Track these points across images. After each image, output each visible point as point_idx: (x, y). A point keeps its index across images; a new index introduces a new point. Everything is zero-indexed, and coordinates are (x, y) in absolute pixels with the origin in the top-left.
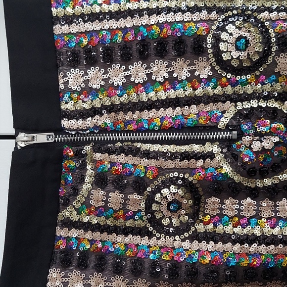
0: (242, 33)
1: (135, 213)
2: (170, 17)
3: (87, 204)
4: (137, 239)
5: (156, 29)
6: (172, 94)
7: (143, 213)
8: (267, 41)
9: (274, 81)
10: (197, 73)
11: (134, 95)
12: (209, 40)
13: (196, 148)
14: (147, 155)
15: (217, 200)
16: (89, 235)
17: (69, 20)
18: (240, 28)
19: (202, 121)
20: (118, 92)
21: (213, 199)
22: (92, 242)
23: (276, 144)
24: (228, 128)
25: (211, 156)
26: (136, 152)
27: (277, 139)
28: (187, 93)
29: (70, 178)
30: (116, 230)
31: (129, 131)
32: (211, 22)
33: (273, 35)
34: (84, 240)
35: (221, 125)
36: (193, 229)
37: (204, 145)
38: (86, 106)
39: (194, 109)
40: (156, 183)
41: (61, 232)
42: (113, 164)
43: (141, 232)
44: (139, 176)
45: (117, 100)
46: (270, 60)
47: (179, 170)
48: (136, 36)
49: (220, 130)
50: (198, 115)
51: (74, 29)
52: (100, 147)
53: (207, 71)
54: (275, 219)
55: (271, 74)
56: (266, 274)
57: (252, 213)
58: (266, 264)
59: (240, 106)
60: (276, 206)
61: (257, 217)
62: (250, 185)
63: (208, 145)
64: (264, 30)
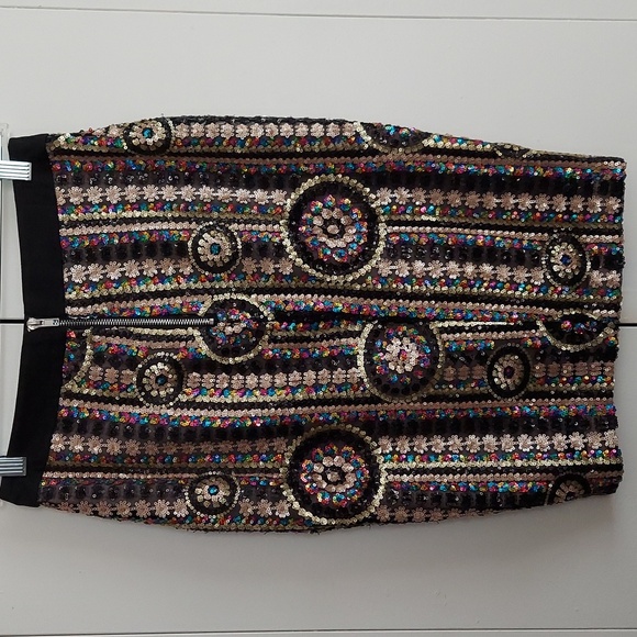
0: (214, 241)
1: (128, 386)
2: (158, 226)
3: (86, 378)
4: (130, 409)
5: (147, 236)
6: (161, 287)
7: (134, 387)
8: (234, 248)
9: (242, 278)
10: (181, 271)
11: (128, 287)
12: (190, 244)
13: (182, 332)
14: (139, 337)
15: (198, 375)
16: (88, 405)
17: (73, 224)
18: (214, 237)
19: (184, 310)
20: (114, 285)
21: (194, 374)
22: (90, 411)
23: (244, 329)
24: (207, 315)
25: (192, 338)
26: (129, 335)
27: (243, 325)
28: (172, 287)
29: (72, 356)
30: (111, 401)
31: (124, 318)
32: (190, 231)
33: (240, 243)
34: (85, 410)
35: (201, 313)
36: (177, 399)
37: (186, 329)
38: (87, 296)
39: (179, 300)
40: (146, 360)
41: (63, 402)
42: (109, 345)
43: (134, 402)
44: (131, 355)
45: (114, 292)
46: (238, 261)
47: (165, 350)
48: (130, 239)
49: (200, 317)
50: (182, 305)
51: (77, 232)
52: (98, 330)
53: (188, 269)
54: (244, 390)
55: (239, 273)
56: (234, 433)
57: (226, 385)
58: (233, 424)
59: (216, 298)
60: (245, 379)
61: (230, 388)
62: (224, 362)
63: (190, 329)
64: (232, 238)
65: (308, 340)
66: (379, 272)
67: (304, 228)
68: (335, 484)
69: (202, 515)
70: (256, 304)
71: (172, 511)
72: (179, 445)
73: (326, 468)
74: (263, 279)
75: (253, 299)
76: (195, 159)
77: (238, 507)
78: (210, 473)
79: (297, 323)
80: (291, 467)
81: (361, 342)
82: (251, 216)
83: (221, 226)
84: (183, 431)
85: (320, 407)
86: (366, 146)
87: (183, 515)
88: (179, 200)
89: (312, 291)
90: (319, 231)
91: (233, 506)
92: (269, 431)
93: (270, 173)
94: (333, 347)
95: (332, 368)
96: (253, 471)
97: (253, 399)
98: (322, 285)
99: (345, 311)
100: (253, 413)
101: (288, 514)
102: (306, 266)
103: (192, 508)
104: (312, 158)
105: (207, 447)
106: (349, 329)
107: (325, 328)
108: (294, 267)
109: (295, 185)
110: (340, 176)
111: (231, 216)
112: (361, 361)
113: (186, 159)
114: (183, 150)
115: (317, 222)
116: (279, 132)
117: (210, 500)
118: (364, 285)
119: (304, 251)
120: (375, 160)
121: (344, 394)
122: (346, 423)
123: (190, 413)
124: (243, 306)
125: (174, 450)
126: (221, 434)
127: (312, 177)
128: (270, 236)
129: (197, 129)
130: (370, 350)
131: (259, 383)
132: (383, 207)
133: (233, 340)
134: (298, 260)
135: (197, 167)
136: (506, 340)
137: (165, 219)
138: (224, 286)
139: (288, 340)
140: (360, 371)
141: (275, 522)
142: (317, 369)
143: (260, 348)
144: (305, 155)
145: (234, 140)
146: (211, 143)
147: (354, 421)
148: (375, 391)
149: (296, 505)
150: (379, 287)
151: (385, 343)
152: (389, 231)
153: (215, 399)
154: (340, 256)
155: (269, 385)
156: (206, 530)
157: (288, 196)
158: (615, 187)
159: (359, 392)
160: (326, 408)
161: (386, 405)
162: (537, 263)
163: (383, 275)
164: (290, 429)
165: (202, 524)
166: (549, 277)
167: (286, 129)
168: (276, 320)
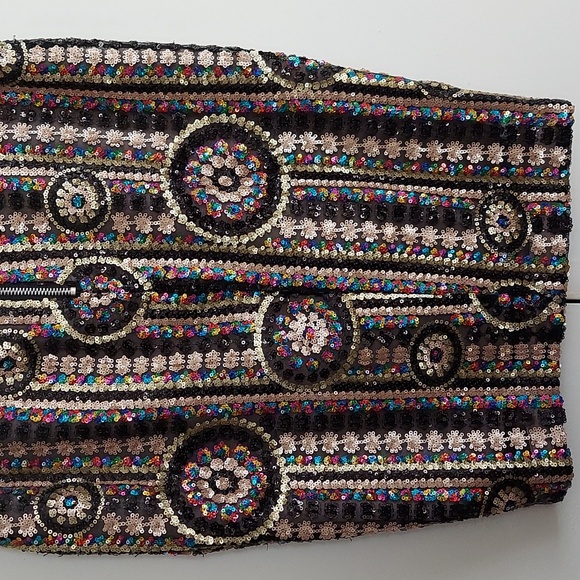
0: (77, 191)
2: (5, 171)
6: (9, 248)
8: (102, 200)
9: (112, 238)
10: (35, 228)
12: (46, 194)
13: (36, 304)
15: (55, 358)
18: (76, 186)
19: (38, 276)
21: (50, 356)
23: (113, 300)
24: (68, 284)
25: (48, 311)
27: (113, 296)
28: (24, 248)
32: (47, 178)
33: (109, 194)
35: (59, 281)
36: (27, 388)
37: (41, 300)
39: (32, 265)
46: (107, 217)
47: (13, 326)
49: (59, 286)
50: (36, 270)
53: (44, 226)
54: (113, 377)
55: (108, 231)
56: (98, 430)
57: (90, 370)
58: (98, 419)
59: (79, 262)
60: (115, 363)
61: (95, 374)
62: (88, 342)
63: (46, 300)
64: (100, 189)
65: (195, 315)
66: (281, 233)
67: (189, 178)
68: (225, 492)
69: (55, 534)
70: (129, 270)
71: (16, 529)
72: (29, 446)
73: (214, 473)
74: (138, 239)
75: (126, 265)
76: (54, 91)
77: (101, 523)
78: (69, 480)
79: (180, 294)
80: (171, 472)
81: (258, 318)
82: (124, 163)
83: (87, 174)
84: (34, 428)
85: (207, 398)
86: (266, 80)
87: (31, 535)
88: (33, 141)
89: (199, 255)
90: (209, 182)
91: (95, 521)
92: (144, 427)
93: (148, 112)
94: (224, 324)
95: (223, 349)
96: (122, 477)
97: (124, 388)
98: (212, 248)
99: (240, 280)
100: (123, 404)
101: (164, 532)
102: (192, 224)
103: (42, 525)
104: (199, 93)
105: (65, 448)
106: (244, 301)
107: (214, 300)
108: (177, 224)
109: (179, 127)
110: (234, 116)
111: (98, 162)
112: (258, 341)
113: (42, 91)
114: (38, 78)
115: (207, 171)
116: (159, 59)
117: (65, 515)
118: (263, 248)
119: (189, 206)
120: (276, 97)
121: (237, 381)
122: (240, 417)
123: (45, 405)
124: (114, 272)
125: (23, 452)
126: (83, 431)
127: (200, 117)
128: (147, 186)
129: (56, 53)
130: (270, 326)
131: (132, 368)
132: (286, 154)
133: (99, 314)
134: (181, 216)
135: (58, 101)
136: (433, 317)
137: (16, 164)
138: (90, 247)
139: (168, 314)
140: (257, 353)
141: (147, 542)
142: (204, 350)
143: (134, 324)
144: (191, 89)
145: (102, 67)
146: (74, 70)
147: (250, 414)
148: (275, 377)
149: (175, 521)
150: (281, 250)
151: (288, 319)
152: (293, 184)
153: (76, 388)
154: (233, 211)
155: (145, 370)
156: (60, 553)
157: (170, 140)
158: (561, 135)
159: (256, 379)
160: (214, 398)
161: (288, 394)
162: (469, 225)
163: (286, 236)
164: (170, 425)
165: (55, 546)
166: (483, 241)
167: (167, 56)
168: (154, 289)
